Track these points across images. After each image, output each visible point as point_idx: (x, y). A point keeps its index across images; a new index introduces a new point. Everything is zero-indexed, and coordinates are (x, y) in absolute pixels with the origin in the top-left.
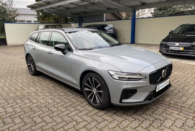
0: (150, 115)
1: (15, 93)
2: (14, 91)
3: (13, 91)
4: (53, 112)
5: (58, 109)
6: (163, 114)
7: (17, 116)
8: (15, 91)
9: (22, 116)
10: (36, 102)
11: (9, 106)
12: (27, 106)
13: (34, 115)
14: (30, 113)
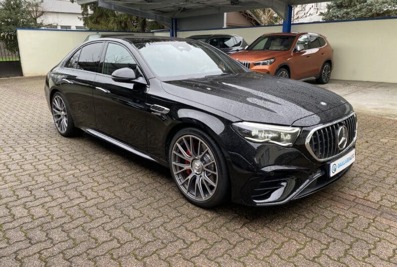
0: (342, 231)
1: (47, 175)
2: (45, 171)
3: (42, 172)
4: (132, 220)
5: (141, 213)
6: (371, 229)
7: (56, 225)
8: (47, 171)
9: (66, 227)
10: (94, 196)
11: (37, 203)
12: (74, 204)
13: (91, 225)
14: (83, 220)
